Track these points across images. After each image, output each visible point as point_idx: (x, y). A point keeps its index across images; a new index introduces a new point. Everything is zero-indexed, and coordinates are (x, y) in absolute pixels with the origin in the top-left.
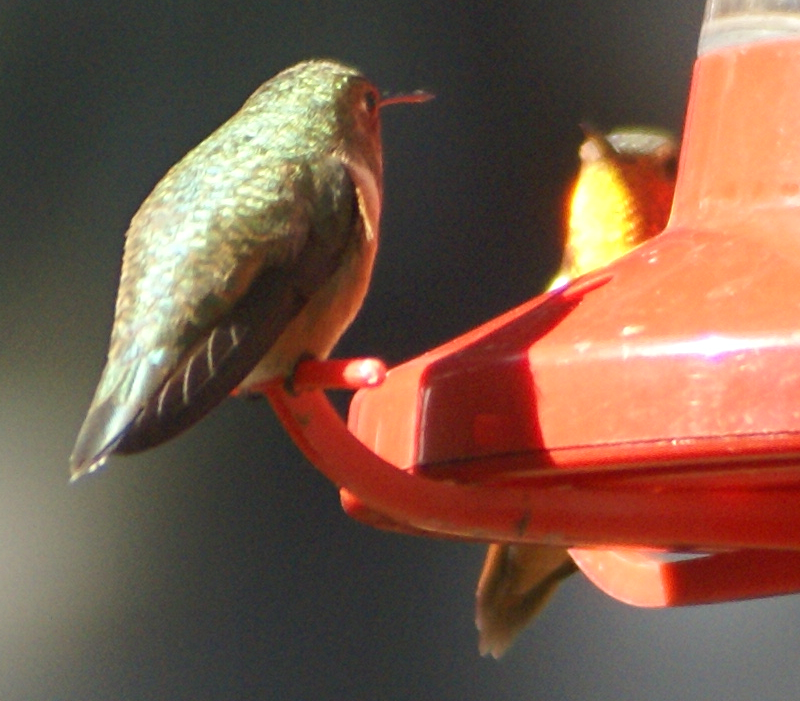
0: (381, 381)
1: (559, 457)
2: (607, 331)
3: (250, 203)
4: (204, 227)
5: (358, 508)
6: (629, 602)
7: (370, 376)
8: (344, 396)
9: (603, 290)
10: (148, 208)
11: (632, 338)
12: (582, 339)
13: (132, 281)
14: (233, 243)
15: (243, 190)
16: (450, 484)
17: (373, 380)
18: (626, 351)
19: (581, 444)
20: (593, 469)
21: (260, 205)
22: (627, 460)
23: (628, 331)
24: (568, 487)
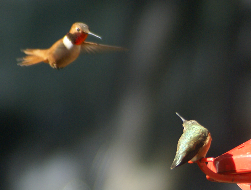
1: (238, 171)
2: (245, 153)
3: (195, 136)
4: (189, 139)
5: (209, 179)
8: (207, 163)
9: (244, 147)
10: (181, 137)
11: (248, 154)
12: (241, 154)
13: (179, 146)
14: (194, 141)
15: (194, 134)
16: (223, 175)
17: (212, 161)
18: (248, 156)
19: (241, 169)
20: (243, 173)
21: (196, 136)
22: (248, 171)
23: (248, 153)
24: (239, 175)
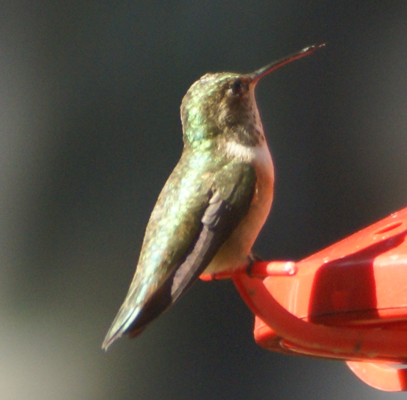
0: (295, 274)
1: (382, 313)
6: (379, 388)
7: (290, 270)
17: (292, 272)
19: (394, 306)
